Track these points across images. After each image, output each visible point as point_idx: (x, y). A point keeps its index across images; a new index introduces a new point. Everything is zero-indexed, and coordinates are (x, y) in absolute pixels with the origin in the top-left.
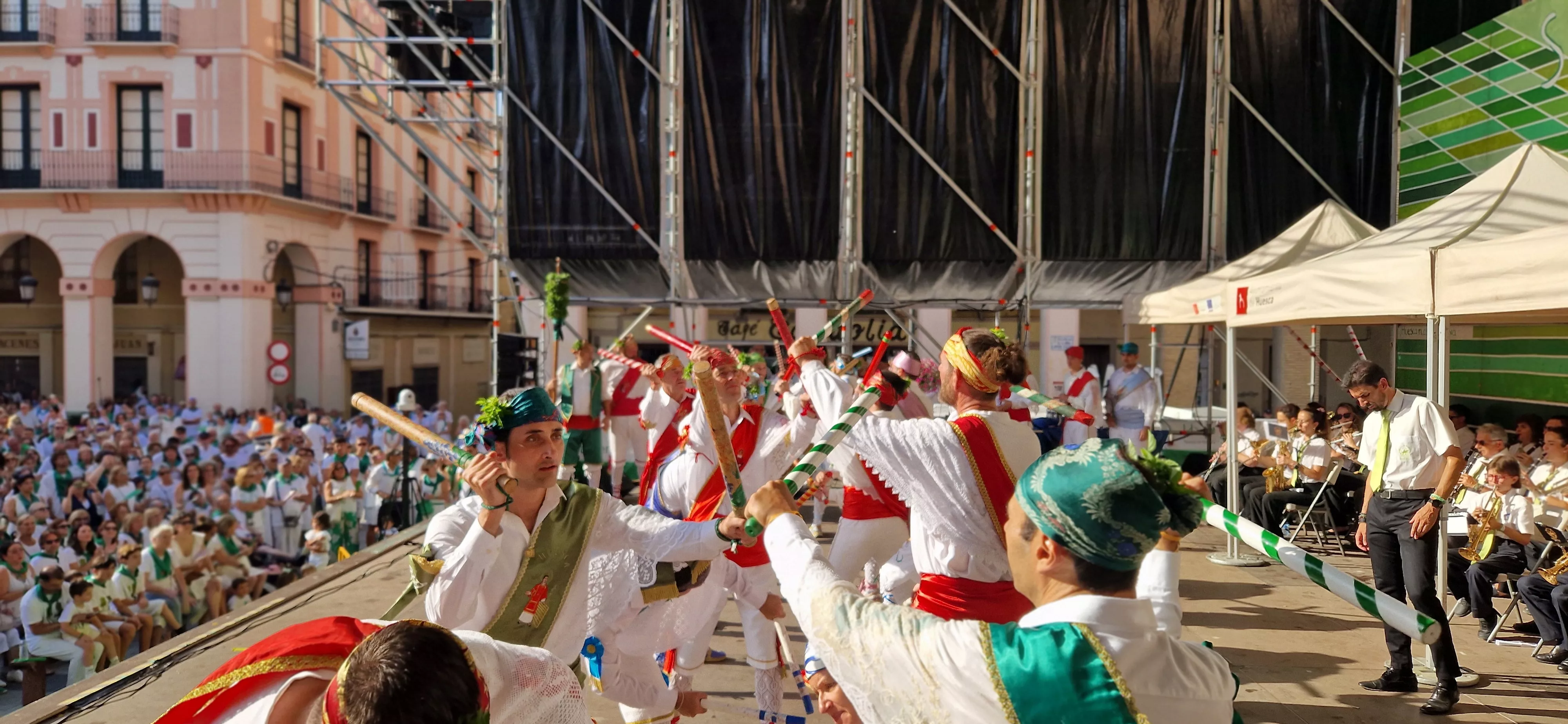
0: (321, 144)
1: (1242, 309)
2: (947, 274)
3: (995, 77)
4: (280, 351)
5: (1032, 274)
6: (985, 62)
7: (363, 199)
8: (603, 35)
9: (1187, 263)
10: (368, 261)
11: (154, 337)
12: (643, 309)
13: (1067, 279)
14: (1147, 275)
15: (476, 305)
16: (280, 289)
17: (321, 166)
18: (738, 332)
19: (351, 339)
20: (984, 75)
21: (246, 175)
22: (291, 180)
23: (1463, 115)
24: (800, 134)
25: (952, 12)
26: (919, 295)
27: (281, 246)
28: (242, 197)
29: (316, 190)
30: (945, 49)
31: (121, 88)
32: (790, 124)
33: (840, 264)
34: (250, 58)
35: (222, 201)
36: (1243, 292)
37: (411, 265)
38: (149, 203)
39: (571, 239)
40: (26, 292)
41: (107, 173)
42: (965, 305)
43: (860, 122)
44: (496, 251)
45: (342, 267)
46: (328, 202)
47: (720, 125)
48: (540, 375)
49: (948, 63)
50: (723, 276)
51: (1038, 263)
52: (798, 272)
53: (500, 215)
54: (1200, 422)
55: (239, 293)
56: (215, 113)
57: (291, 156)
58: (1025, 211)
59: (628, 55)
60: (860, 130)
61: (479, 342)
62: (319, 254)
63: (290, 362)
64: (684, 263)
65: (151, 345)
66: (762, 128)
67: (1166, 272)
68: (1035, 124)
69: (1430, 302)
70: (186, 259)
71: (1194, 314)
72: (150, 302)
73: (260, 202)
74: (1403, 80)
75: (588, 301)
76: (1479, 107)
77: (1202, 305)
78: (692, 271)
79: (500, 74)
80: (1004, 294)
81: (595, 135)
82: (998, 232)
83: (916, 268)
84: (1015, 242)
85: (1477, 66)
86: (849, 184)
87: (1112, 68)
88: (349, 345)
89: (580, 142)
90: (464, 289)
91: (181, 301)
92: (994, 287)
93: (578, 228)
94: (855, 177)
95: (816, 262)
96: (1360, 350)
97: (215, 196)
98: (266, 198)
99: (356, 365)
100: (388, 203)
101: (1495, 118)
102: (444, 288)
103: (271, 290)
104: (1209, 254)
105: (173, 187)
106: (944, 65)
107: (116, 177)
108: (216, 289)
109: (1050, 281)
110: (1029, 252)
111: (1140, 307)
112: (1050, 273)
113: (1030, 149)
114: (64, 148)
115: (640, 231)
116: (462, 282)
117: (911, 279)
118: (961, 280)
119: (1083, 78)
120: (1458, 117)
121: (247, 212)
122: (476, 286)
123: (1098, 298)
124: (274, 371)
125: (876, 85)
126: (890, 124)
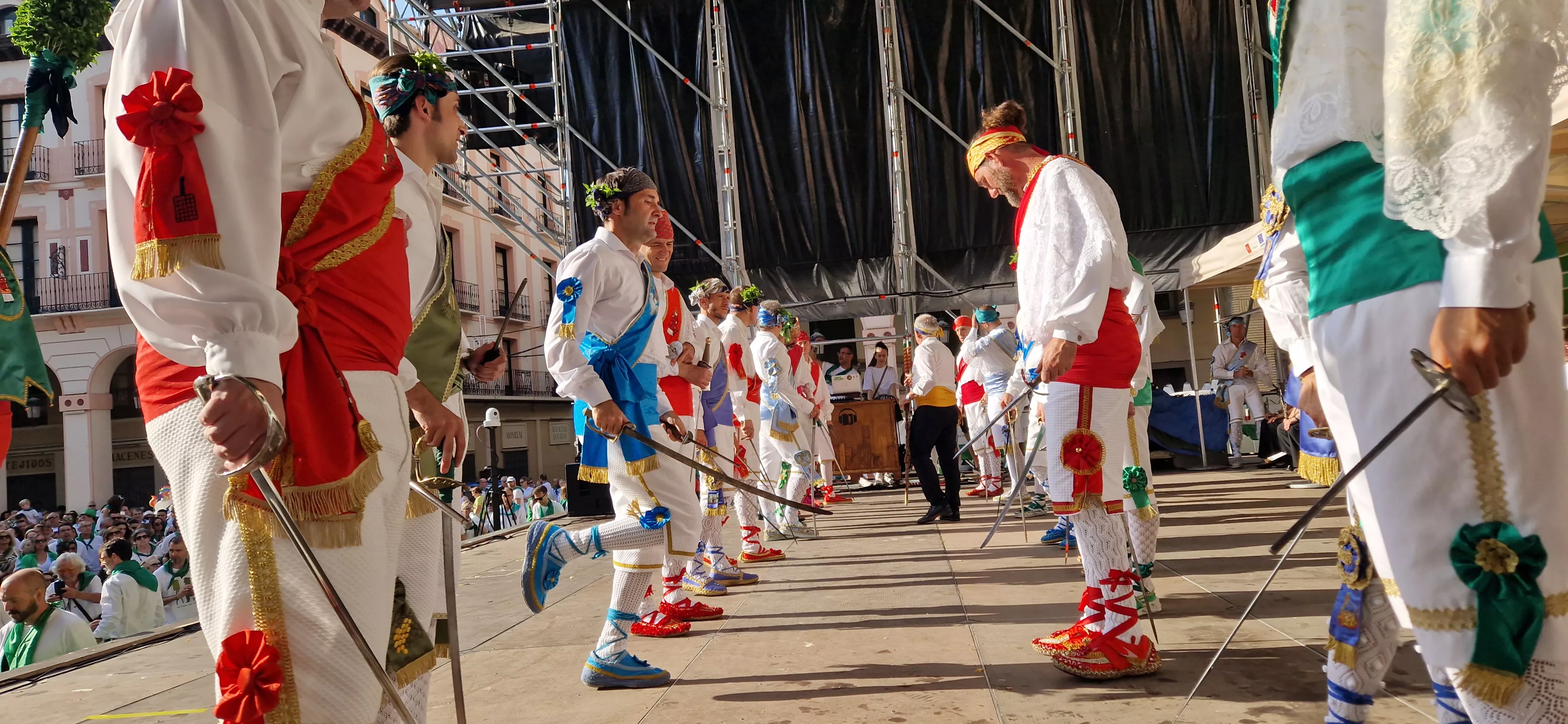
3: (1030, 68)
6: (1019, 54)
8: (654, 67)
20: (1019, 66)
24: (846, 139)
25: (982, 10)
30: (978, 46)
32: (836, 132)
33: (896, 262)
43: (903, 122)
47: (770, 139)
49: (983, 57)
52: (856, 275)
59: (679, 82)
60: (904, 129)
66: (810, 139)
68: (1073, 107)
71: (1247, 255)
77: (1254, 242)
79: (562, 114)
81: (653, 160)
83: (970, 259)
87: (1143, 46)
94: (903, 174)
95: (873, 261)
100: (472, 295)
106: (979, 61)
113: (1070, 131)
115: (701, 245)
117: (966, 273)
119: (1116, 59)
125: (915, 86)
126: (932, 121)
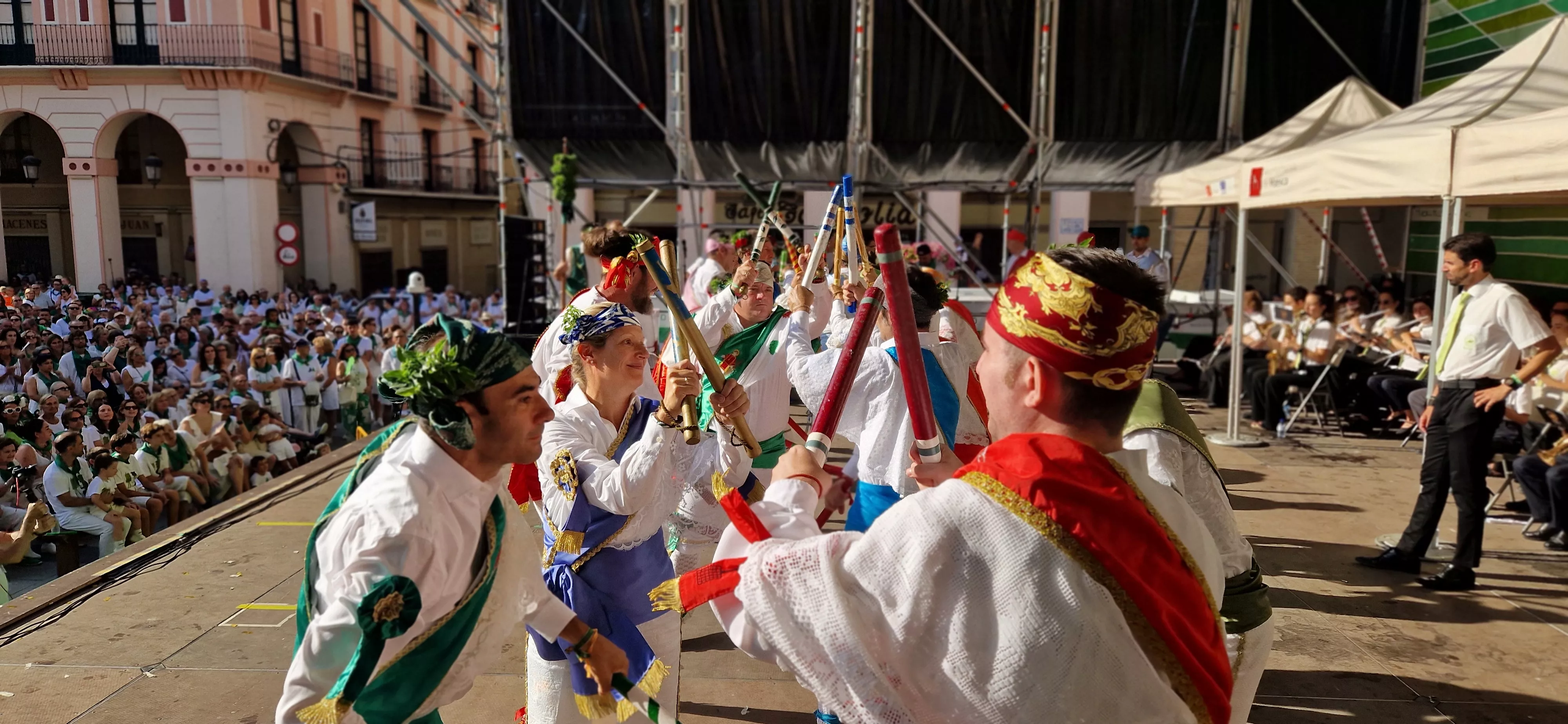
0: (318, 18)
1: (1255, 190)
2: (958, 156)
4: (288, 233)
5: (1044, 154)
7: (363, 76)
9: (1203, 143)
10: (371, 141)
11: (161, 218)
12: (650, 192)
13: (1080, 160)
14: (1161, 156)
15: (482, 186)
16: (283, 169)
17: (319, 42)
18: (746, 216)
19: (358, 221)
21: (243, 51)
22: (289, 56)
24: (809, 7)
26: (929, 177)
27: (283, 125)
28: (240, 74)
29: (315, 67)
33: (849, 146)
35: (220, 77)
36: (1257, 173)
37: (415, 146)
38: (147, 80)
39: (575, 118)
40: (30, 172)
41: (101, 49)
42: (975, 187)
44: (499, 131)
45: (345, 147)
46: (328, 79)
48: (548, 258)
50: (731, 158)
51: (1050, 143)
52: (806, 154)
53: (503, 93)
54: (1207, 306)
55: (244, 173)
57: (288, 31)
58: (1039, 89)
60: (871, 4)
61: (487, 224)
62: (321, 134)
63: (298, 243)
64: (690, 145)
65: (159, 225)
67: (1180, 154)
69: (1446, 183)
70: (187, 137)
71: (1206, 196)
72: (154, 181)
73: (259, 79)
75: (595, 182)
77: (1216, 187)
78: (698, 151)
80: (1014, 176)
81: (597, 9)
82: (1011, 111)
83: (927, 149)
84: (1027, 121)
86: (859, 61)
88: (356, 226)
89: (583, 16)
90: (469, 170)
91: (187, 181)
92: (1005, 168)
93: (582, 107)
94: (865, 53)
95: (825, 143)
96: (1372, 232)
97: (213, 72)
98: (265, 75)
99: (364, 246)
100: (389, 80)
102: (449, 169)
103: (275, 169)
104: (1225, 134)
105: (169, 64)
107: (111, 54)
108: (220, 170)
109: (1062, 162)
110: (1042, 133)
111: (1152, 188)
112: (1062, 154)
113: (1046, 22)
114: (57, 22)
115: (645, 110)
116: (467, 163)
117: (920, 161)
118: (972, 162)
121: (246, 91)
122: (482, 167)
123: (1110, 180)
124: (282, 253)
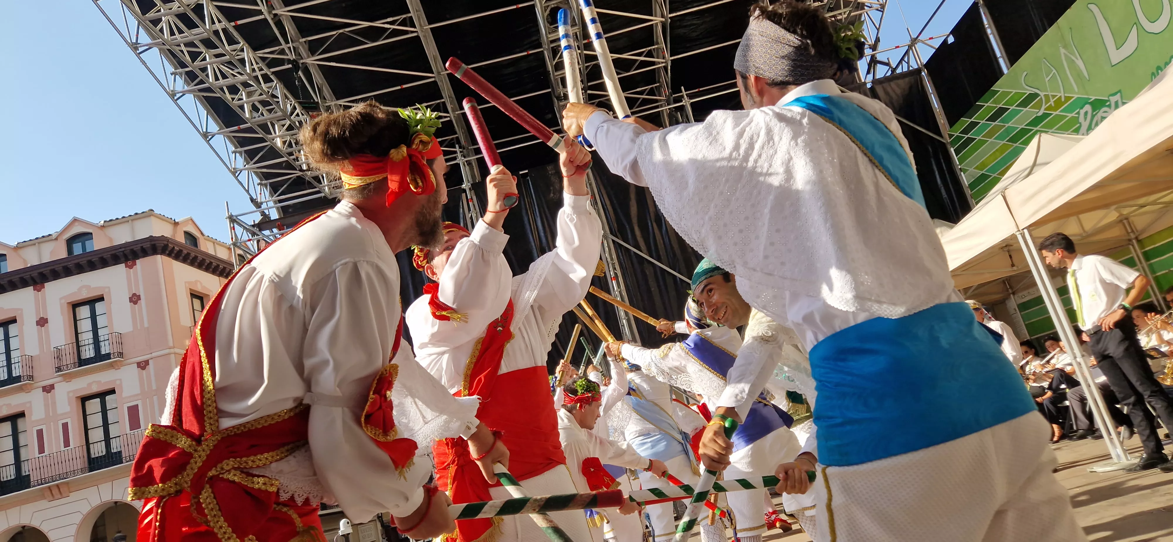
23: (997, 150)
31: (84, 400)
34: (175, 353)
41: (80, 463)
43: (614, 256)
56: (155, 398)
60: (616, 261)
69: (1013, 225)
74: (952, 144)
76: (1004, 142)
85: (993, 119)
94: (621, 292)
101: (1017, 144)
107: (87, 465)
114: (46, 453)
120: (994, 152)
125: (618, 231)
126: (635, 253)
